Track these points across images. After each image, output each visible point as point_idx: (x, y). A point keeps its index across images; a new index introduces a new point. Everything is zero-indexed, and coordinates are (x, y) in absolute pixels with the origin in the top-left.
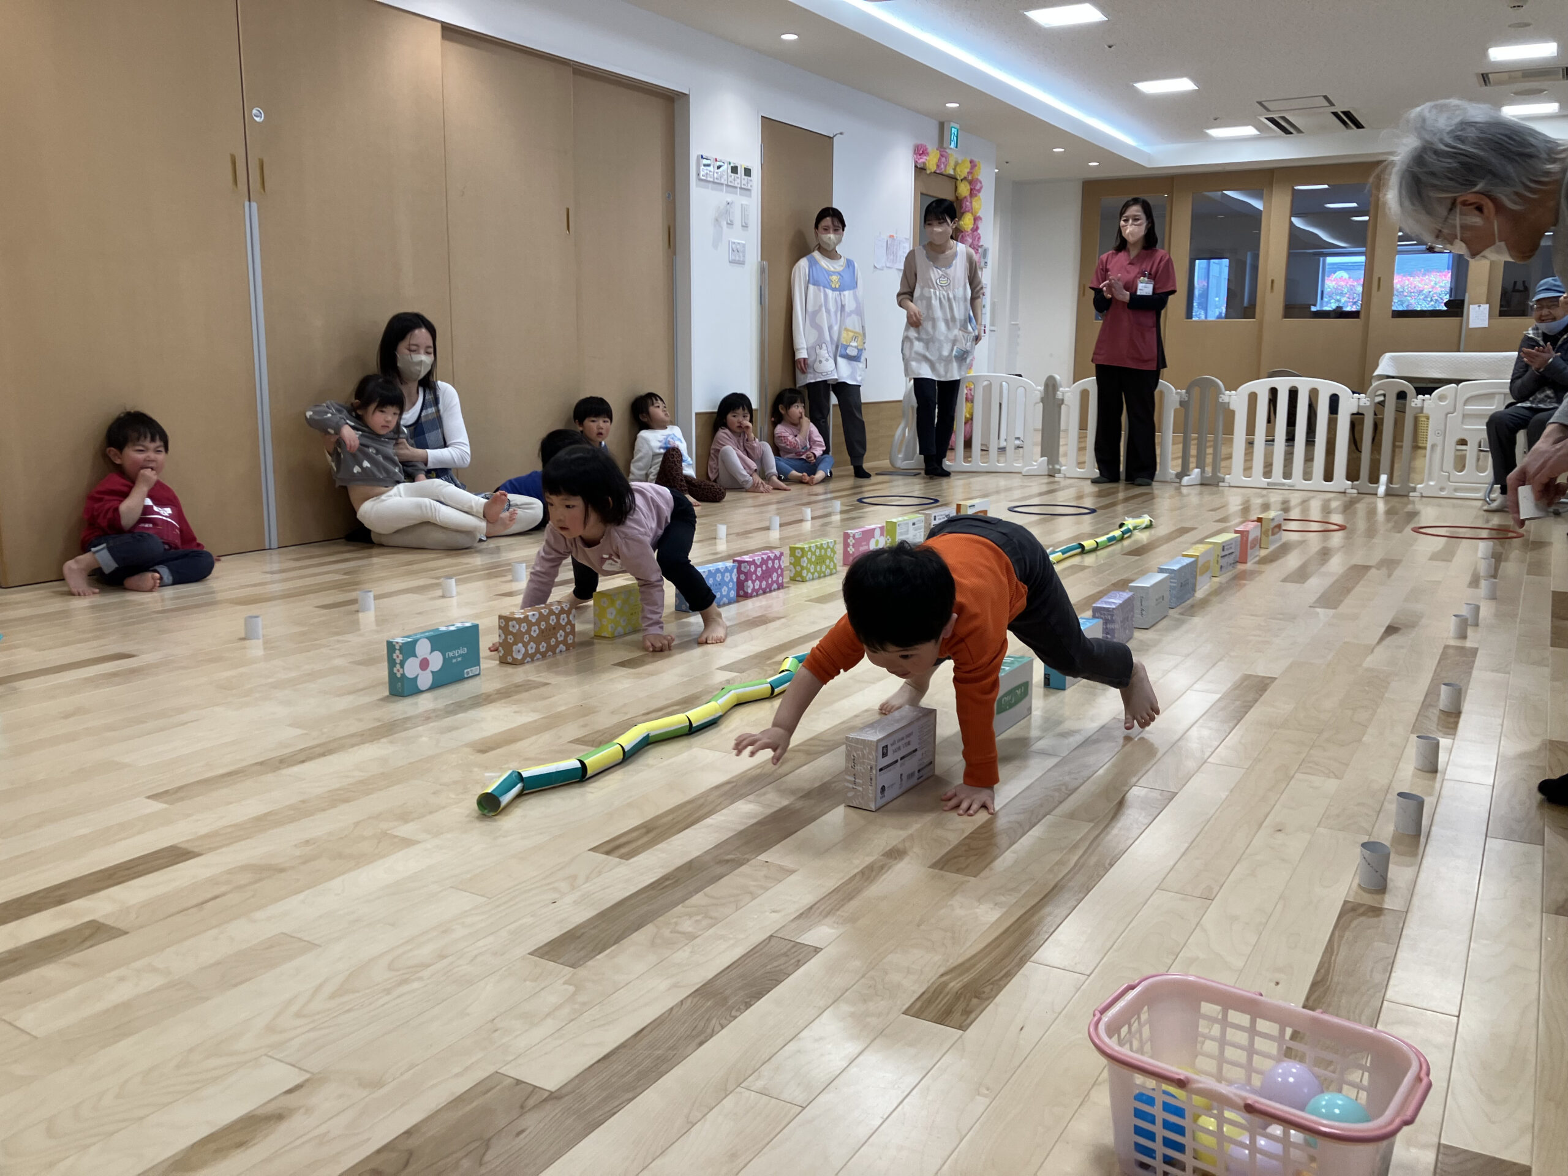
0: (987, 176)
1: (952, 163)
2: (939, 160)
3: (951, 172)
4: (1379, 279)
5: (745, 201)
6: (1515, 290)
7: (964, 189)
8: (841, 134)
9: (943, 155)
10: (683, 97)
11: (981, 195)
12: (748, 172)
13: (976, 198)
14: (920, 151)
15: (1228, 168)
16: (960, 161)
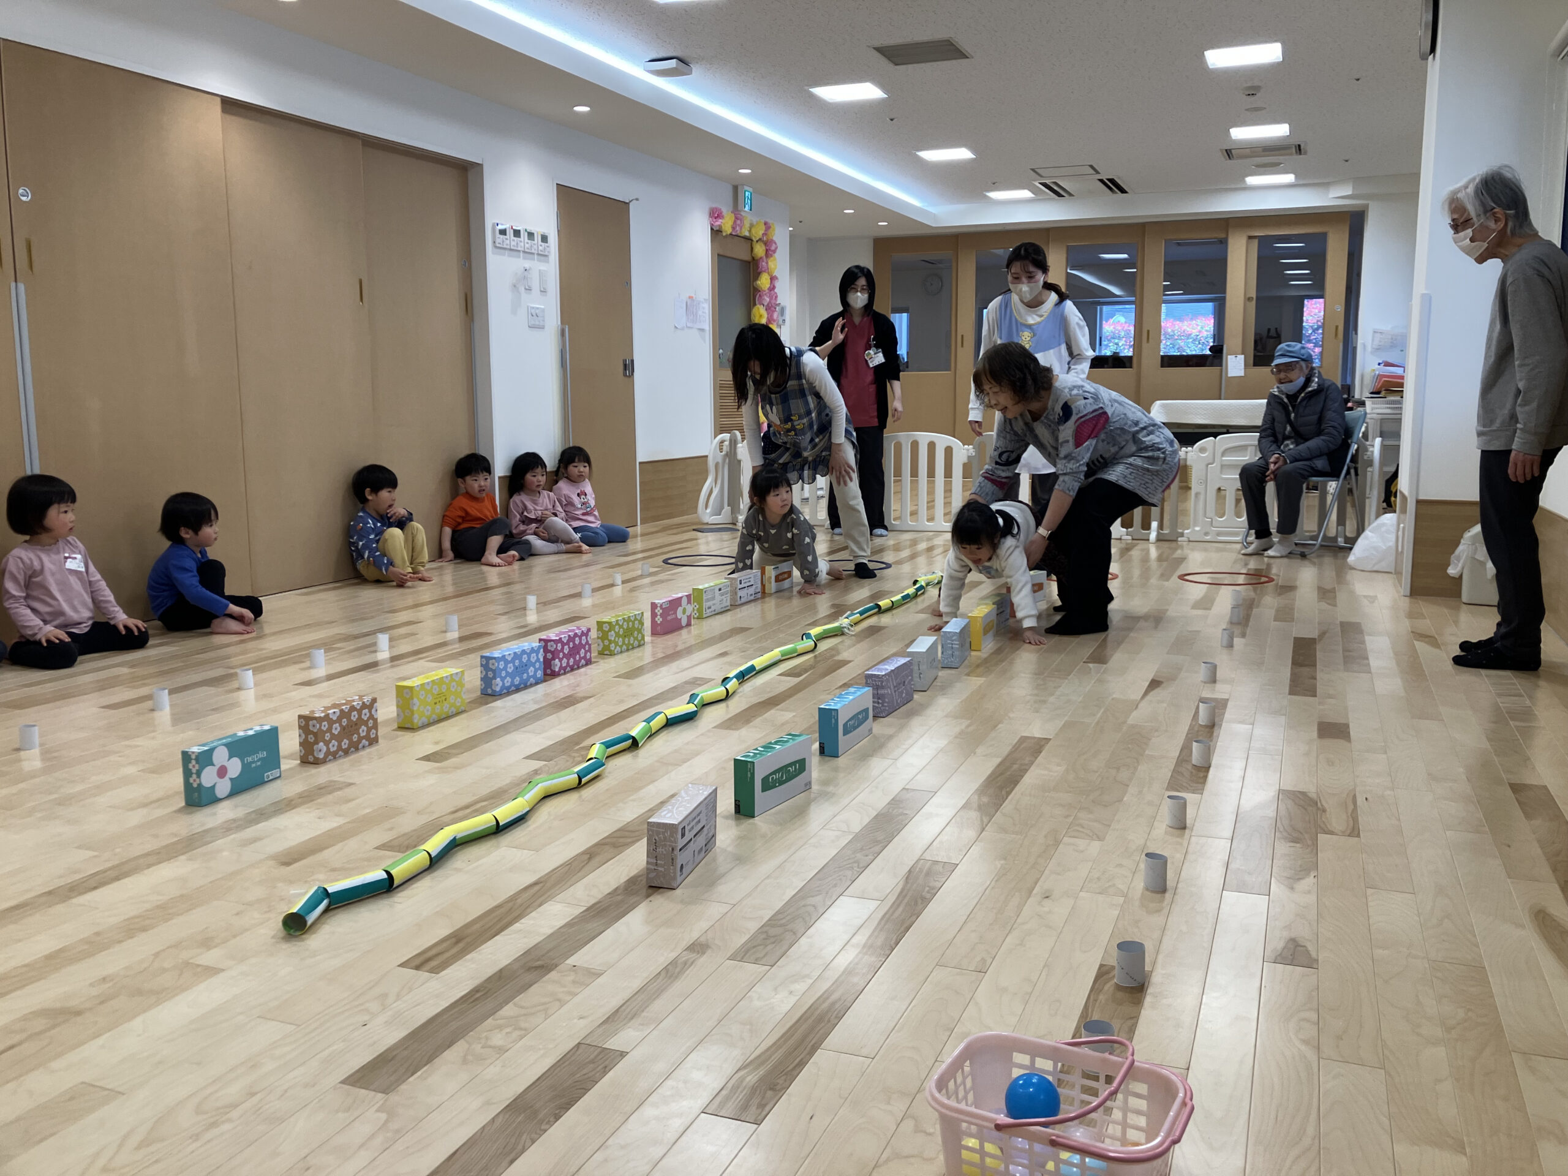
0: (781, 236)
1: (747, 225)
2: (735, 222)
3: (747, 234)
4: (1148, 331)
5: (543, 267)
6: (1269, 337)
7: (759, 250)
8: (637, 199)
9: (738, 218)
10: (479, 166)
11: (776, 255)
12: (544, 239)
13: (772, 259)
14: (715, 214)
15: (1008, 228)
16: (755, 223)
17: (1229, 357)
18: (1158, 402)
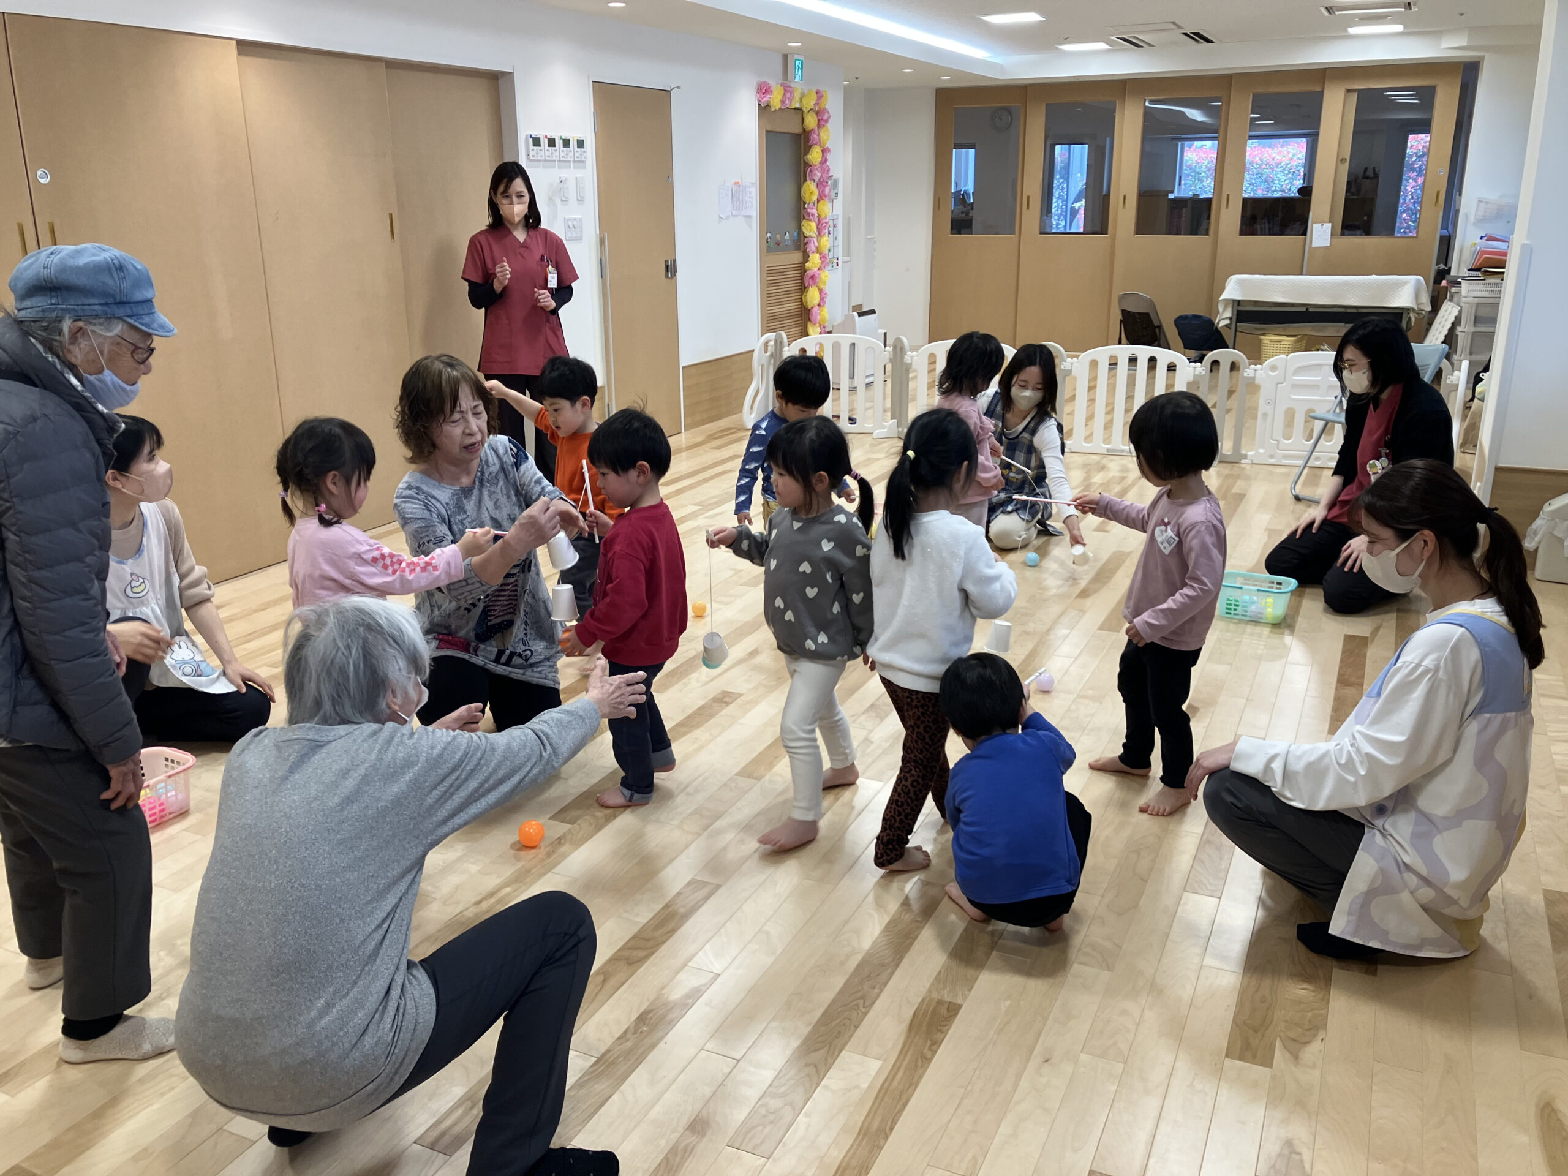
0: (834, 105)
1: (797, 95)
2: (784, 95)
3: (798, 105)
4: (1228, 195)
5: (579, 174)
7: (811, 121)
8: (678, 87)
9: (787, 90)
10: (509, 76)
11: (829, 125)
12: (581, 144)
13: (824, 129)
14: (764, 90)
15: (1081, 80)
16: (806, 92)
17: (1315, 225)
18: (1234, 277)
